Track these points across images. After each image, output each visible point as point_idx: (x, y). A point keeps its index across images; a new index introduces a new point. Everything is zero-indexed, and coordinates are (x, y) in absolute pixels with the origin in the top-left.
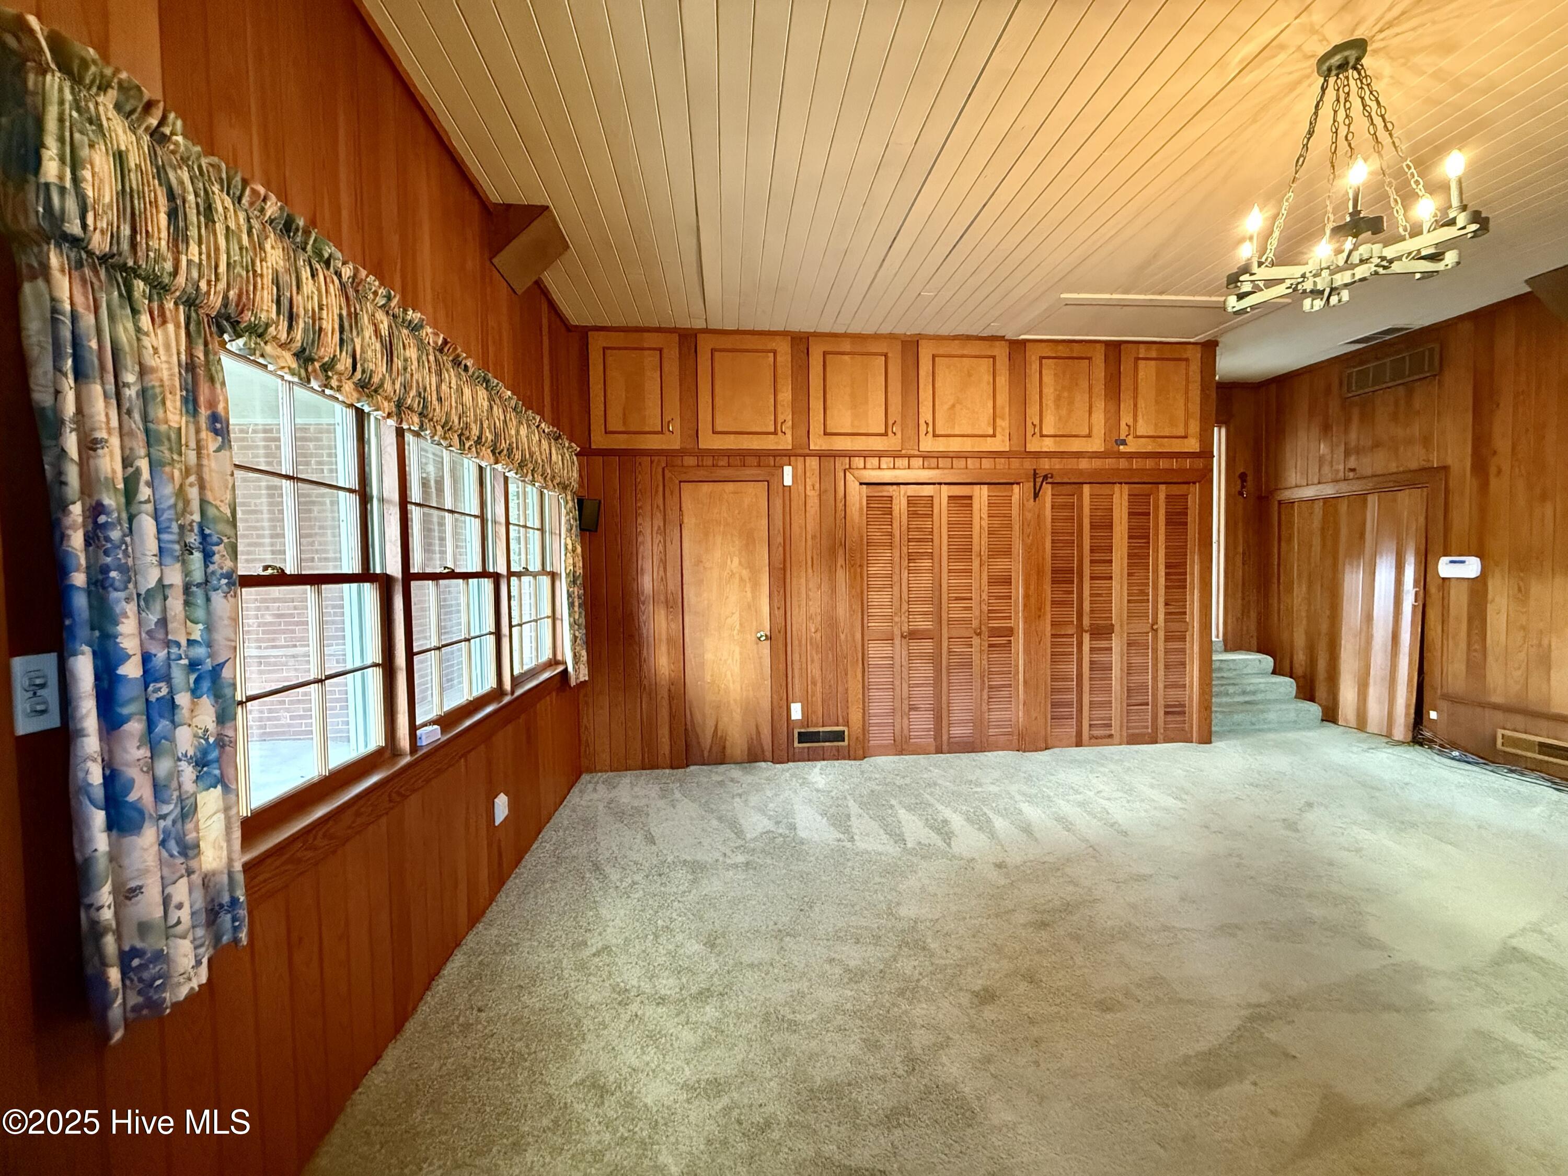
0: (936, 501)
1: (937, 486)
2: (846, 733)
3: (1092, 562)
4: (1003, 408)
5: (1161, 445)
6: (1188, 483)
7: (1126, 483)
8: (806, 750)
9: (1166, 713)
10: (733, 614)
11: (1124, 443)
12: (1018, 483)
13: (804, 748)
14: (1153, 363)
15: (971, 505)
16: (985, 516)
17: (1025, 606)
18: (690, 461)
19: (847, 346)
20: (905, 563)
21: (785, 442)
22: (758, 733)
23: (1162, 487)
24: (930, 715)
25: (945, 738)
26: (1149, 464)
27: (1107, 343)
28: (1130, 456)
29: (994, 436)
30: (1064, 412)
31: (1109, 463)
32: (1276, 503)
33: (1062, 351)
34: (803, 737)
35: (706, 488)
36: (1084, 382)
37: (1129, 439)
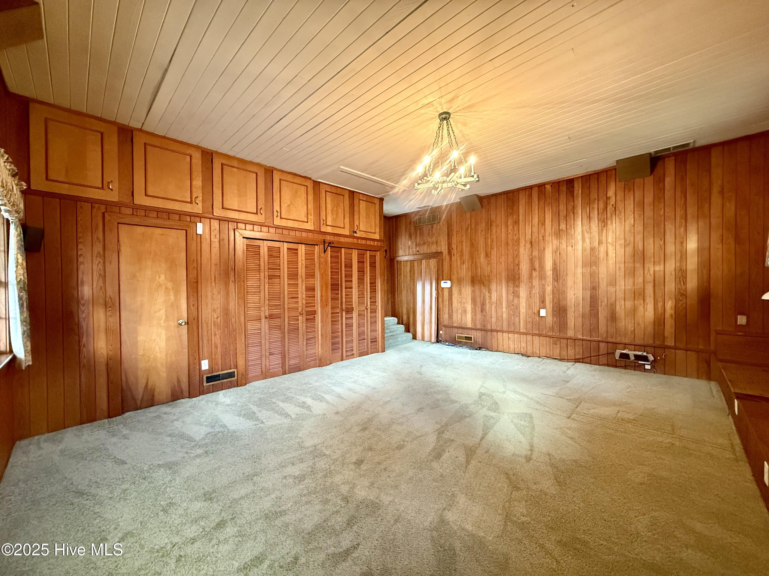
0: (281, 250)
1: (282, 243)
2: (236, 373)
3: (345, 281)
4: (311, 210)
5: (368, 235)
6: (376, 251)
7: (356, 249)
8: (211, 387)
9: (371, 342)
10: (160, 310)
11: (356, 232)
12: (317, 245)
13: (210, 385)
14: (365, 202)
15: (297, 254)
16: (304, 259)
17: (321, 300)
18: (128, 211)
19: (235, 164)
20: (267, 280)
21: (198, 209)
22: (179, 381)
23: (368, 252)
24: (279, 356)
25: (287, 367)
26: (364, 242)
27: (350, 191)
28: (358, 238)
29: (307, 222)
30: (335, 216)
31: (350, 240)
32: (396, 262)
33: (334, 190)
34: (209, 379)
35: (139, 229)
36: (342, 205)
37: (358, 231)
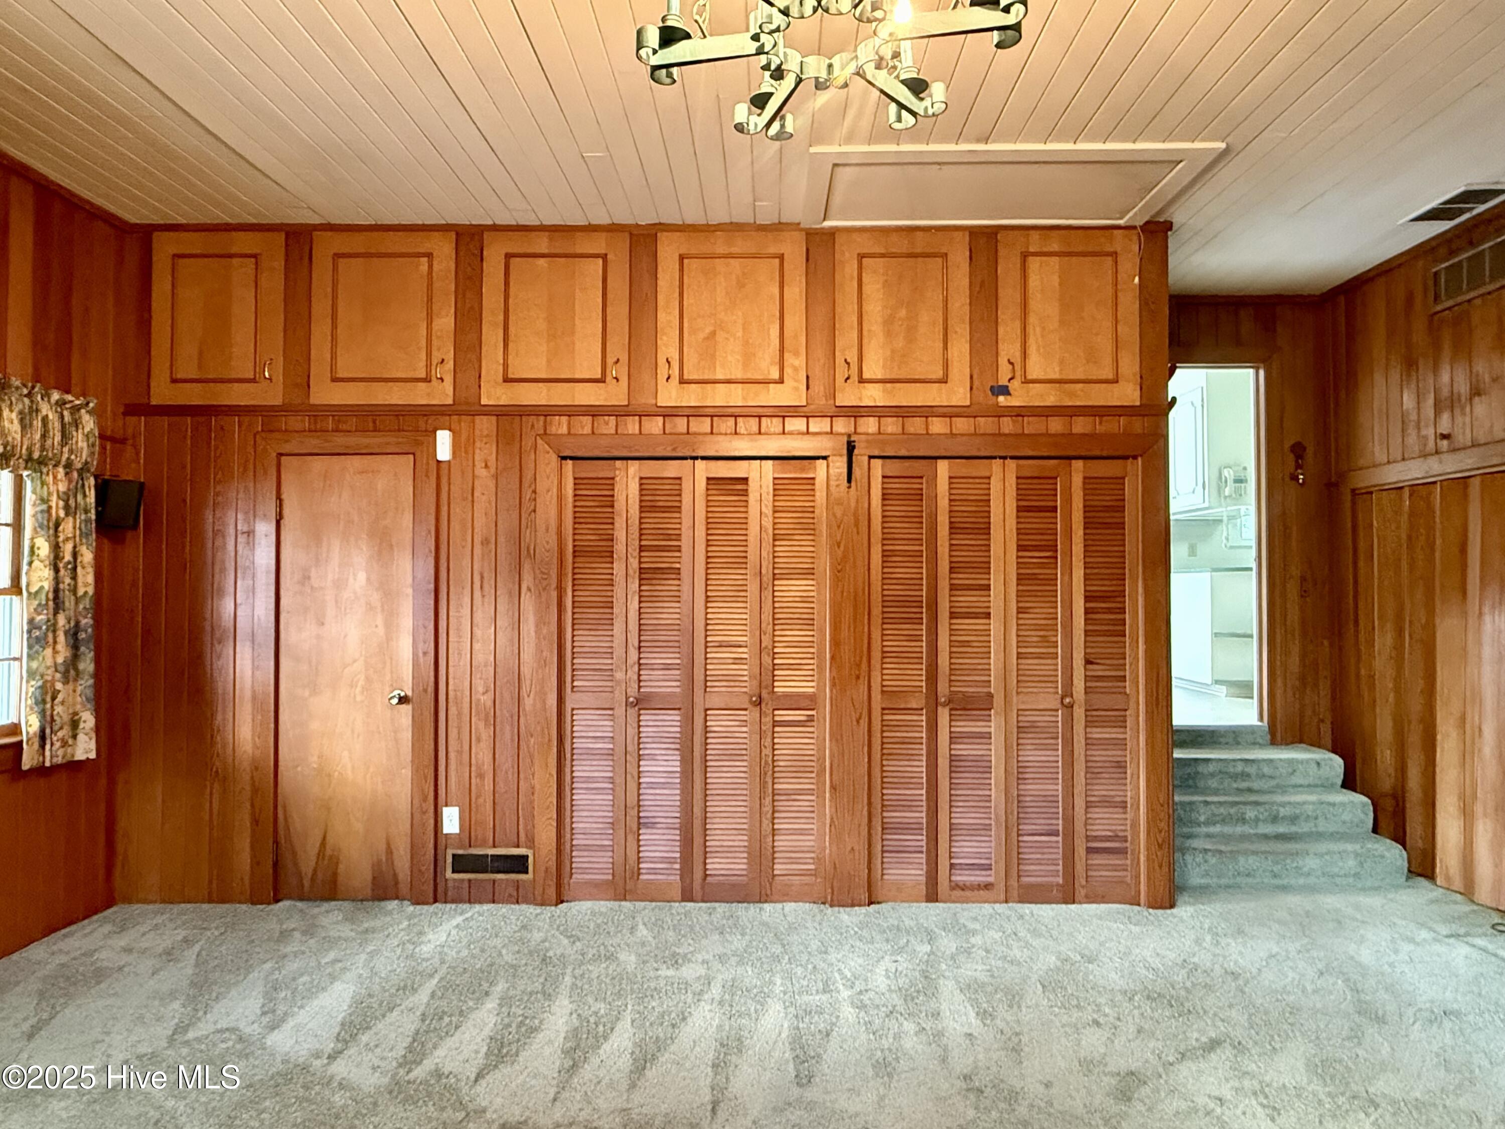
0: (687, 486)
1: (690, 462)
2: (531, 860)
3: (953, 588)
4: (796, 337)
5: (1072, 395)
6: (1126, 458)
7: (1012, 458)
8: (466, 885)
10: (355, 661)
11: (1006, 391)
12: (825, 458)
13: (463, 880)
14: (1056, 259)
15: (745, 492)
16: (768, 511)
17: (833, 658)
18: (295, 422)
19: (542, 244)
20: (634, 585)
21: (442, 393)
22: (389, 851)
23: (1078, 464)
24: (676, 835)
25: (698, 875)
26: (1056, 425)
27: (974, 232)
28: (1019, 413)
29: (781, 381)
30: (900, 343)
31: (985, 424)
32: (1348, 497)
33: (901, 245)
34: (461, 864)
35: (318, 464)
36: (935, 297)
37: (1015, 385)
